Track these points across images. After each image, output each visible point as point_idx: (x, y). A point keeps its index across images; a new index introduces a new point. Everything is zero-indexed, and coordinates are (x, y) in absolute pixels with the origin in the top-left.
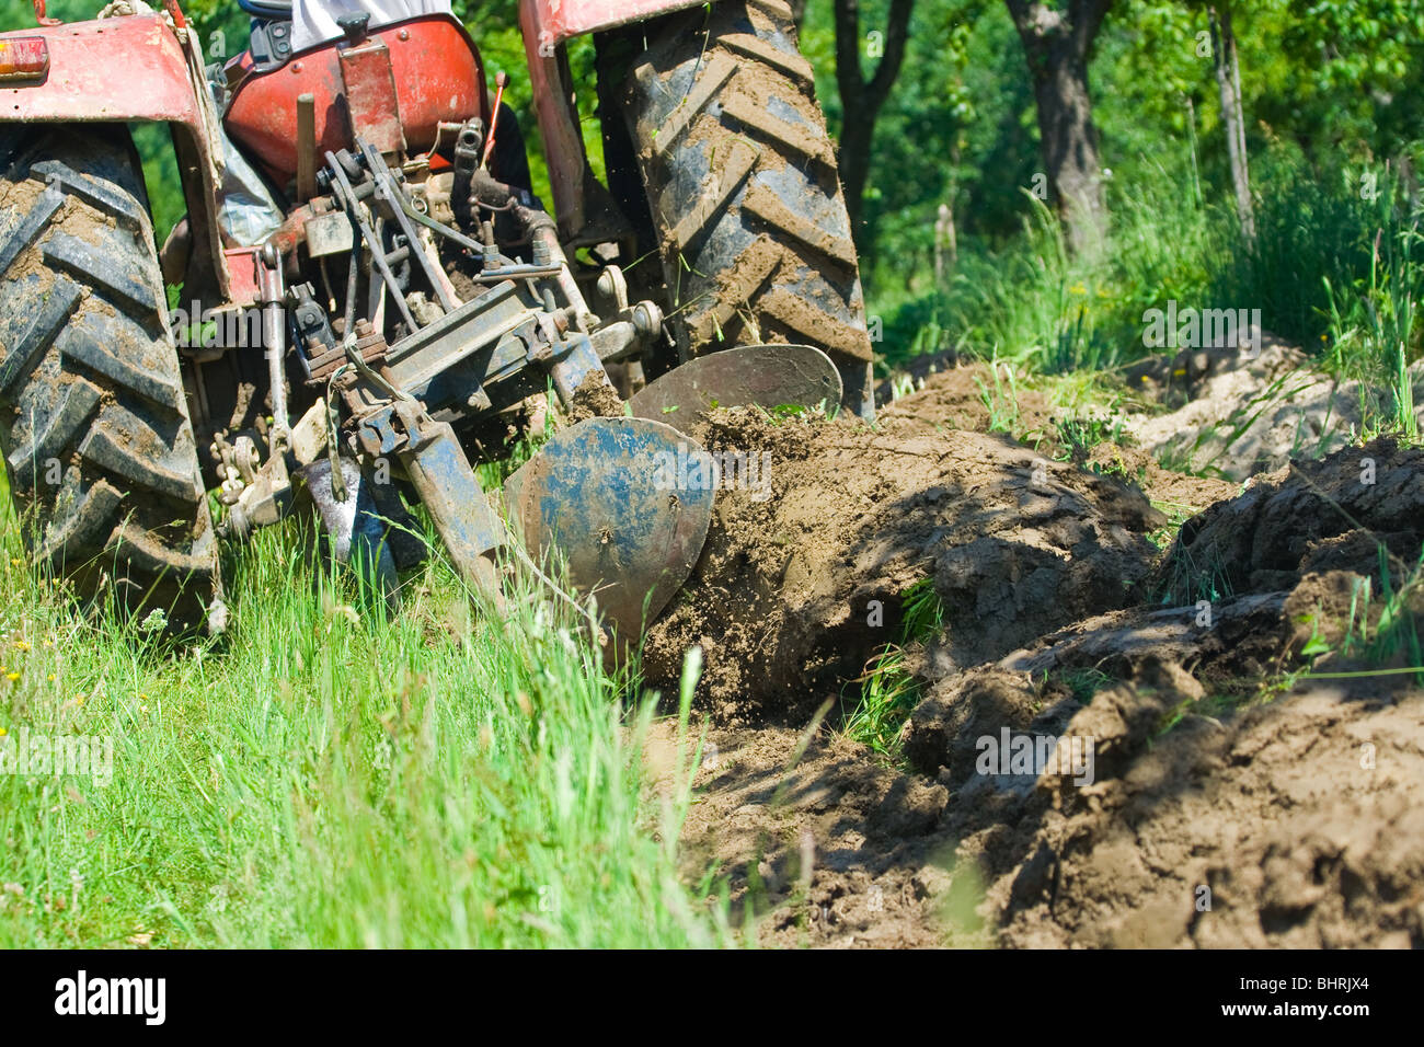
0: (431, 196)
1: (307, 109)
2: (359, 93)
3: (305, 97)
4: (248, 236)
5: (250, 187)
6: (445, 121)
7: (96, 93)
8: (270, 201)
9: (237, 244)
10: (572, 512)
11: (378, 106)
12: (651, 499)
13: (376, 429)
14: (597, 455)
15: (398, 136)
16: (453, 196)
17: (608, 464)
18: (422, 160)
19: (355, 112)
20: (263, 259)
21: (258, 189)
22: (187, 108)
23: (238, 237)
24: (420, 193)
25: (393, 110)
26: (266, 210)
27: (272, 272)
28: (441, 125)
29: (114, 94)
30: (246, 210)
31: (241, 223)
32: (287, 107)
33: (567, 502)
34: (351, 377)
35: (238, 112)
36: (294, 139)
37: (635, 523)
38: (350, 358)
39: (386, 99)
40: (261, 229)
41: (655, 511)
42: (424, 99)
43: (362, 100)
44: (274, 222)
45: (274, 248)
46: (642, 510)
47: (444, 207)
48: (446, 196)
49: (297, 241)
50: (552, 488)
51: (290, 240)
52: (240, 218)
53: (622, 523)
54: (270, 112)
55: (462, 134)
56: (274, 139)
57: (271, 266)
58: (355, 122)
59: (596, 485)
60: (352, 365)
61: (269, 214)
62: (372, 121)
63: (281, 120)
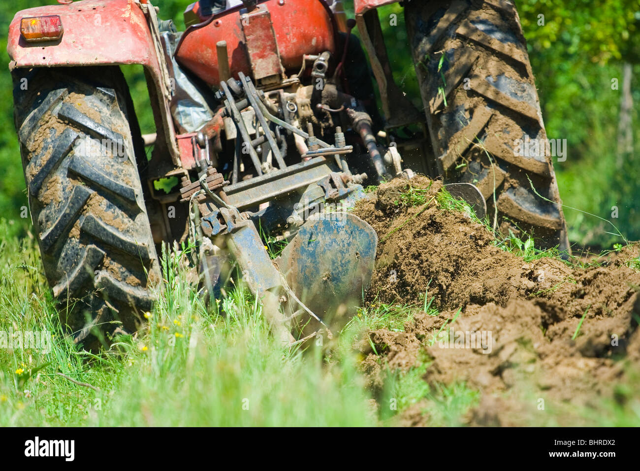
0: (298, 101)
1: (223, 50)
2: (253, 40)
3: (221, 43)
4: (192, 125)
5: (192, 96)
6: (308, 54)
7: (92, 48)
8: (205, 104)
9: (185, 131)
10: (312, 265)
11: (265, 47)
12: (347, 255)
13: (210, 222)
14: (323, 233)
15: (278, 65)
16: (311, 101)
17: (327, 238)
18: (295, 78)
19: (251, 52)
20: (197, 142)
21: (197, 97)
22: (146, 56)
23: (186, 127)
24: (292, 99)
25: (274, 50)
26: (202, 109)
27: (203, 150)
28: (305, 57)
29: (102, 49)
30: (190, 110)
31: (188, 118)
32: (212, 47)
33: (309, 260)
34: (202, 197)
35: (183, 51)
36: (218, 67)
37: (340, 269)
38: (202, 187)
39: (269, 43)
40: (200, 121)
41: (349, 262)
42: (295, 41)
43: (255, 44)
44: (207, 117)
45: (204, 135)
46: (343, 262)
47: (306, 108)
48: (308, 101)
49: (219, 130)
50: (302, 253)
51: (215, 129)
52: (187, 115)
53: (335, 270)
54: (202, 51)
55: (316, 63)
56: (206, 66)
57: (203, 147)
58: (251, 58)
59: (322, 250)
60: (203, 191)
61: (204, 112)
62: (262, 56)
63: (209, 55)
